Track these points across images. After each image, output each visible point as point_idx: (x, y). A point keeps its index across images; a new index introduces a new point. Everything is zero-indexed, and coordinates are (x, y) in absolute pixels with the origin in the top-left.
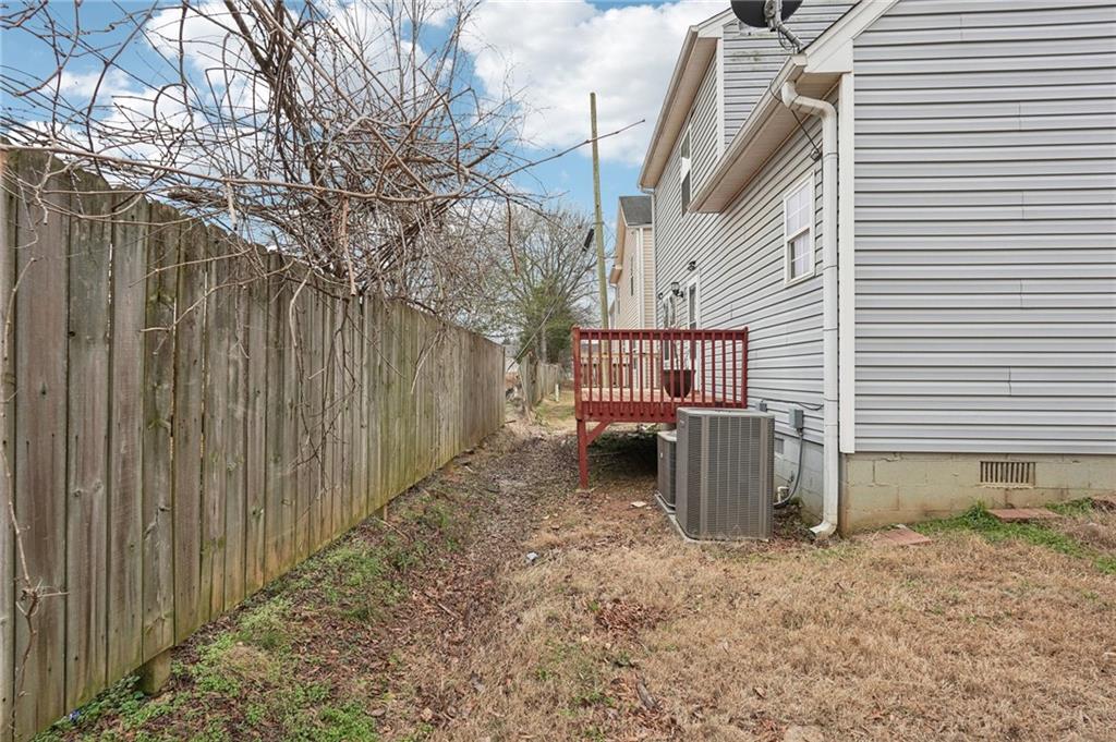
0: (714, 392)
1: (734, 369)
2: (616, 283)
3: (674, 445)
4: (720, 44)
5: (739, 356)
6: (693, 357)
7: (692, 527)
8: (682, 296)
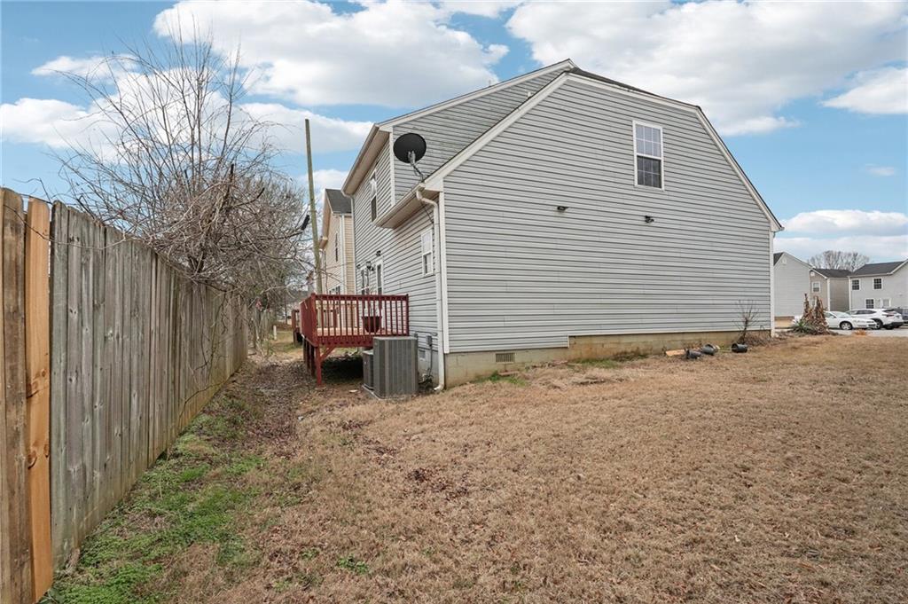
0: (397, 329)
1: (402, 316)
2: (323, 248)
3: (371, 356)
4: (391, 135)
5: (404, 309)
6: (380, 308)
7: (382, 394)
8: (373, 270)
